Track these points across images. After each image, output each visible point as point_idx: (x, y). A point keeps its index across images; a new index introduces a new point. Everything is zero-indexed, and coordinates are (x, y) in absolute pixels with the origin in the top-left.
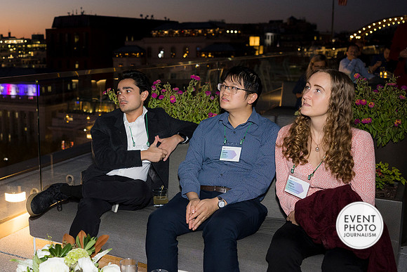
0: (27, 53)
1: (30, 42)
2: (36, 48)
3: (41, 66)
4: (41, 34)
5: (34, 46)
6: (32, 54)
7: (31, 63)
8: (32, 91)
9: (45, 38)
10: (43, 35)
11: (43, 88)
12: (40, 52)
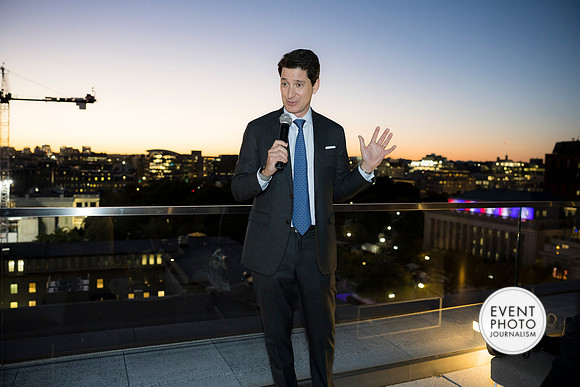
0: (523, 176)
1: (527, 165)
2: (533, 172)
3: (537, 190)
4: (540, 158)
5: (531, 169)
6: (528, 177)
7: (526, 186)
8: (525, 214)
9: (544, 162)
10: (541, 160)
11: (538, 213)
12: (538, 176)
